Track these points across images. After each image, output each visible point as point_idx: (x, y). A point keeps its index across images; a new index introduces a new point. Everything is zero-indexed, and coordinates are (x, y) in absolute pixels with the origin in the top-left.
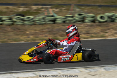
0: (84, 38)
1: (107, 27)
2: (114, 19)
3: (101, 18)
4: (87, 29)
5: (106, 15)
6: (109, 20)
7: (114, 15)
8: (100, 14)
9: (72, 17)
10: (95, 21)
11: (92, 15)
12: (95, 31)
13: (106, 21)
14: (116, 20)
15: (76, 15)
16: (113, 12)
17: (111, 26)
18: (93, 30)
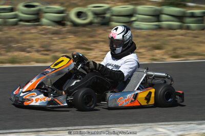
0: (37, 62)
1: (91, 37)
2: (107, 18)
3: (79, 15)
4: (45, 39)
5: (90, 9)
6: (96, 20)
7: (108, 9)
8: (76, 5)
9: (12, 10)
10: (66, 22)
11: (57, 7)
12: (63, 45)
13: (91, 23)
14: (113, 21)
15: (21, 7)
16: (108, 3)
17: (100, 34)
18: (58, 43)
